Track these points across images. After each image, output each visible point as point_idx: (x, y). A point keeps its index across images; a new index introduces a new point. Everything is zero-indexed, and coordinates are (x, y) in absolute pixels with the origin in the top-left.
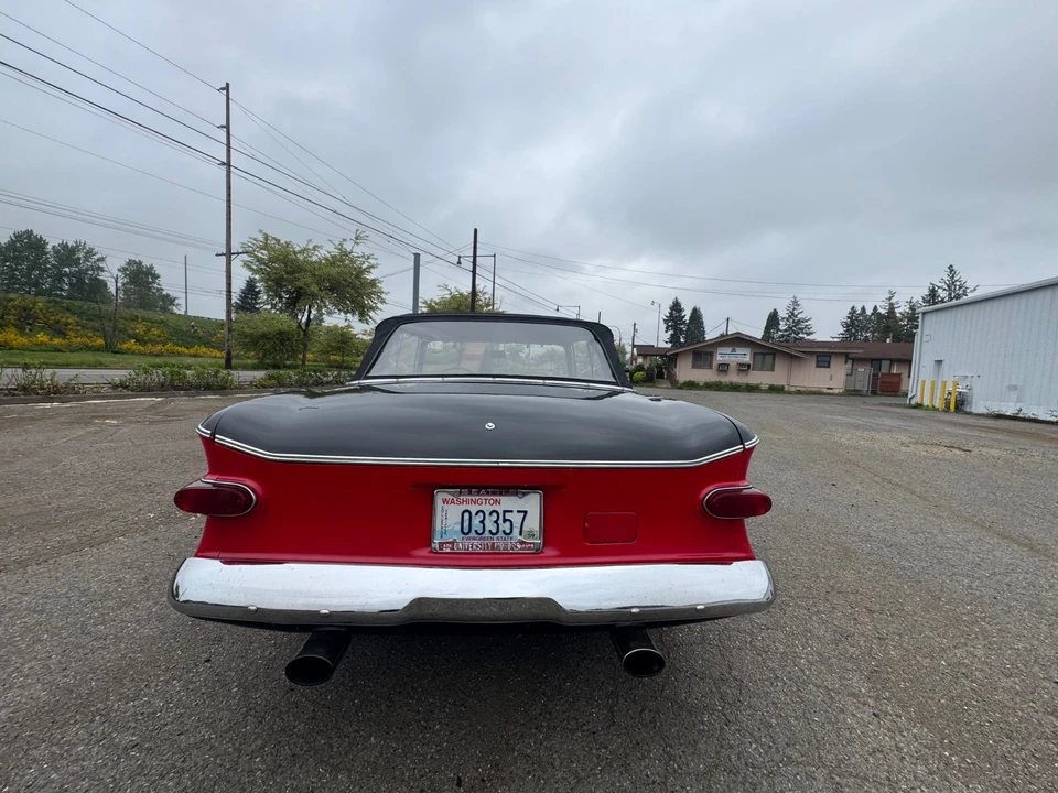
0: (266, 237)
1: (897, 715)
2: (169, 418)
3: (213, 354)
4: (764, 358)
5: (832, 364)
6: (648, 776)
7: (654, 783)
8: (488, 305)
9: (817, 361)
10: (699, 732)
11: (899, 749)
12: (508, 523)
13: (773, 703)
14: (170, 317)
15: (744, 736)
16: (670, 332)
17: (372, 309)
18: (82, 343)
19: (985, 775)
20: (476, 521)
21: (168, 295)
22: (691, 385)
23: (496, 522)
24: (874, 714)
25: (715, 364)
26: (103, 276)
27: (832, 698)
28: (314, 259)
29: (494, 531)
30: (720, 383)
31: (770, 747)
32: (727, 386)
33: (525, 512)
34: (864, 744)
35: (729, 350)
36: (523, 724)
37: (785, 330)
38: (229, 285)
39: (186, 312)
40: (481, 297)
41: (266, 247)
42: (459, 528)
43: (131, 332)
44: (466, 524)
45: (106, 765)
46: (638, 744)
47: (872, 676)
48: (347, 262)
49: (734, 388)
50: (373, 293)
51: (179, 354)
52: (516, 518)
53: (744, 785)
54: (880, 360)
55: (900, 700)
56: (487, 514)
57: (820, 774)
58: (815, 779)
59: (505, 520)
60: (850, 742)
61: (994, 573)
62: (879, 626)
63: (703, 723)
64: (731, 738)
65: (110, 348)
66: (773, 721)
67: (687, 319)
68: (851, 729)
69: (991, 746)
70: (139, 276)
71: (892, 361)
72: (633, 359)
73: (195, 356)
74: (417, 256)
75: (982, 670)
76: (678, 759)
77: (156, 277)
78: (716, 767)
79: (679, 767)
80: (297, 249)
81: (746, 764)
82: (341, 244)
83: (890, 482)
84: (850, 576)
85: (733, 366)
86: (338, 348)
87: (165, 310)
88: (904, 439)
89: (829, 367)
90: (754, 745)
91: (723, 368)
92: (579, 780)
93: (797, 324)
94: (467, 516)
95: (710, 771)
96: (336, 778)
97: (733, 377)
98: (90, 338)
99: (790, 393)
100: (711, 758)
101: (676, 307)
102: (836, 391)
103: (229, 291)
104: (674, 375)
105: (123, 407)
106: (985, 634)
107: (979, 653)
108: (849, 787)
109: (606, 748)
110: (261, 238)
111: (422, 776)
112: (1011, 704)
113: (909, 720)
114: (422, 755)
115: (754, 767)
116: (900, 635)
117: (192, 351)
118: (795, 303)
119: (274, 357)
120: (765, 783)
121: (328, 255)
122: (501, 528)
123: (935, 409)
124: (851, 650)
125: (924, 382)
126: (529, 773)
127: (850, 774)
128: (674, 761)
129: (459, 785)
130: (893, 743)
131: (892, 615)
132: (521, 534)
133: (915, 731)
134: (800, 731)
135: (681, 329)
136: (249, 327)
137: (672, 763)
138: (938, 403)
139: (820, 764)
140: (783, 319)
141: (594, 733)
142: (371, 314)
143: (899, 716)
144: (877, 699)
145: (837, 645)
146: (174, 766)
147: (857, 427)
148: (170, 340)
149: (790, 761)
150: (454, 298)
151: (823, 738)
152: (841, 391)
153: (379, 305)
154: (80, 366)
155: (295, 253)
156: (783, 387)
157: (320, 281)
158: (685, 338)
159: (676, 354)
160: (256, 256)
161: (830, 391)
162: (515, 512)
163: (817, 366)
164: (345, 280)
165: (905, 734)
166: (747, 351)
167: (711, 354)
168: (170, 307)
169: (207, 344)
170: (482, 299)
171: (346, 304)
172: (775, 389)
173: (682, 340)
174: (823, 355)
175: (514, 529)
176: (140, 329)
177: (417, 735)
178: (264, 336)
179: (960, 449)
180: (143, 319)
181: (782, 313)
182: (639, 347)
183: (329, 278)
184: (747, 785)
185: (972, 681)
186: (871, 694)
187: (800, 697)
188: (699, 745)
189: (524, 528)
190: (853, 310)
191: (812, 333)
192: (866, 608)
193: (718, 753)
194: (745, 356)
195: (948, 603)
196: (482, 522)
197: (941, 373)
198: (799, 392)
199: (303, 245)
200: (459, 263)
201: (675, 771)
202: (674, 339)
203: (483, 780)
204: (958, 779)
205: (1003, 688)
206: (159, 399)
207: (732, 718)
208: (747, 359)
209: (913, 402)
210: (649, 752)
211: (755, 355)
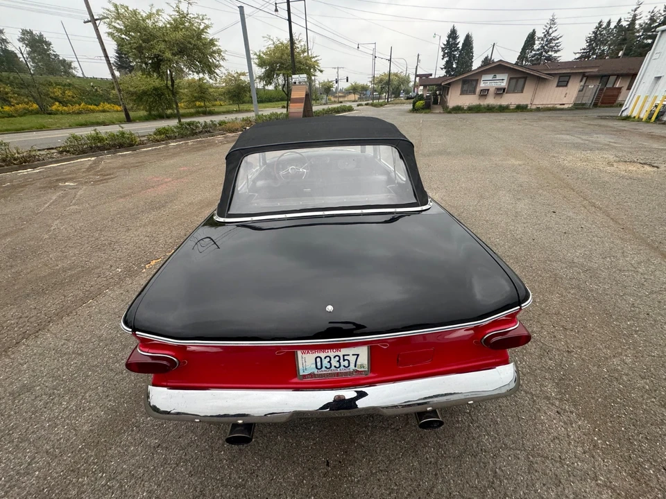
0: (116, 6)
1: (571, 412)
2: (106, 176)
3: (115, 109)
4: (517, 82)
5: (569, 84)
6: (427, 459)
7: (430, 463)
8: (304, 52)
9: (559, 82)
10: (456, 428)
11: (569, 436)
12: (347, 362)
13: (500, 406)
14: (74, 80)
15: (481, 431)
16: (446, 59)
17: (217, 66)
18: (24, 109)
19: (615, 452)
20: (325, 362)
21: (64, 61)
22: (458, 110)
23: (339, 361)
24: (558, 412)
25: (478, 90)
26: (10, 48)
27: (534, 401)
28: (161, 24)
29: (338, 366)
30: (480, 105)
31: (496, 438)
32: (485, 108)
33: (358, 355)
34: (549, 434)
35: (490, 77)
36: (358, 424)
37: (538, 50)
38: (104, 50)
39: (83, 74)
40: (298, 45)
41: (119, 16)
42: (315, 366)
43: (52, 95)
44: (319, 364)
45: (148, 458)
46: (422, 437)
47: (560, 383)
48: (187, 24)
49: (490, 109)
50: (214, 52)
51: (93, 111)
52: (352, 359)
53: (480, 464)
54: (609, 76)
55: (574, 401)
56: (332, 357)
57: (522, 456)
58: (519, 459)
59: (344, 360)
60: (542, 432)
61: (652, 293)
62: (569, 341)
63: (458, 422)
64: (474, 432)
65: (43, 111)
66: (499, 419)
67: (460, 46)
68: (543, 424)
69: (623, 431)
70: (37, 44)
71: (618, 76)
72: (416, 86)
73: (104, 111)
74: (241, 8)
75: (627, 375)
76: (444, 447)
77: (49, 44)
78: (465, 452)
79: (445, 453)
80: (144, 15)
81: (481, 450)
82: (177, 7)
83: (594, 205)
84: (555, 299)
85: (492, 91)
86: (201, 97)
87: (68, 74)
88: (612, 158)
89: (566, 86)
90: (487, 437)
91: (484, 93)
92: (391, 461)
93: (550, 42)
94: (318, 360)
95: (461, 455)
96: (264, 463)
97: (491, 101)
98: (27, 104)
99: (531, 110)
100: (462, 446)
101: (453, 35)
102: (566, 106)
103: (106, 56)
104: (446, 102)
105: (73, 168)
106: (635, 344)
107: (629, 360)
108: (537, 463)
109: (404, 440)
110: (113, 9)
111: (308, 461)
112: (640, 400)
113: (578, 415)
114: (306, 447)
115: (485, 452)
116: (581, 348)
117: (100, 108)
118: (553, 22)
119: (157, 110)
120: (491, 462)
121: (170, 19)
122: (342, 364)
123: (640, 120)
124: (550, 362)
125: (639, 97)
126: (364, 457)
127: (539, 455)
128: (442, 448)
129: (328, 465)
130: (565, 432)
131: (578, 332)
132: (355, 367)
133: (580, 423)
134: (514, 426)
135: (455, 55)
136: (131, 86)
137: (440, 450)
138: (644, 116)
139: (523, 449)
140: (539, 38)
141: (398, 430)
142: (217, 71)
143: (572, 412)
144: (561, 400)
145: (541, 358)
146: (181, 458)
147: (577, 146)
148: (82, 100)
149: (506, 447)
150: (276, 47)
151: (526, 431)
152: (570, 106)
153: (221, 63)
154: (30, 130)
155: (144, 20)
156: (527, 106)
157: (170, 45)
158: (457, 63)
159: (449, 84)
160: (115, 27)
161: (562, 107)
162: (351, 355)
163: (558, 86)
164: (190, 43)
165: (574, 425)
166: (505, 77)
167: (477, 81)
168: (71, 70)
169: (108, 100)
170: (299, 45)
171: (197, 65)
172: (521, 108)
173: (454, 66)
174: (564, 75)
175: (351, 364)
176: (58, 93)
177: (302, 433)
178: (144, 93)
179: (650, 165)
180: (57, 84)
181: (539, 34)
182: (420, 76)
183: (177, 43)
184: (481, 464)
185: (620, 384)
186: (558, 397)
187: (516, 401)
188: (456, 438)
189: (357, 363)
190: (600, 24)
191: (559, 51)
192: (563, 326)
193: (466, 442)
194: (503, 80)
195: (617, 320)
196: (329, 362)
197: (656, 87)
198: (538, 110)
199: (148, 11)
200: (276, 10)
201: (442, 455)
202: (448, 66)
203: (340, 462)
204: (599, 455)
205: (638, 388)
206: (93, 159)
207: (475, 418)
208: (504, 84)
209: (625, 114)
210: (428, 443)
211: (510, 79)
